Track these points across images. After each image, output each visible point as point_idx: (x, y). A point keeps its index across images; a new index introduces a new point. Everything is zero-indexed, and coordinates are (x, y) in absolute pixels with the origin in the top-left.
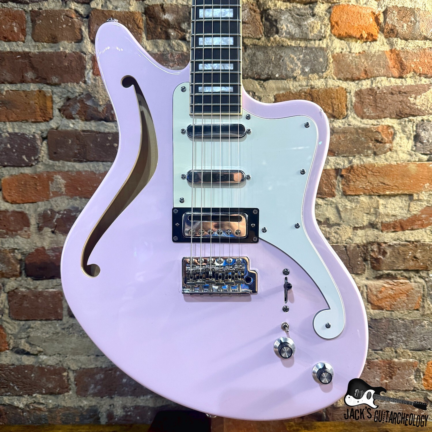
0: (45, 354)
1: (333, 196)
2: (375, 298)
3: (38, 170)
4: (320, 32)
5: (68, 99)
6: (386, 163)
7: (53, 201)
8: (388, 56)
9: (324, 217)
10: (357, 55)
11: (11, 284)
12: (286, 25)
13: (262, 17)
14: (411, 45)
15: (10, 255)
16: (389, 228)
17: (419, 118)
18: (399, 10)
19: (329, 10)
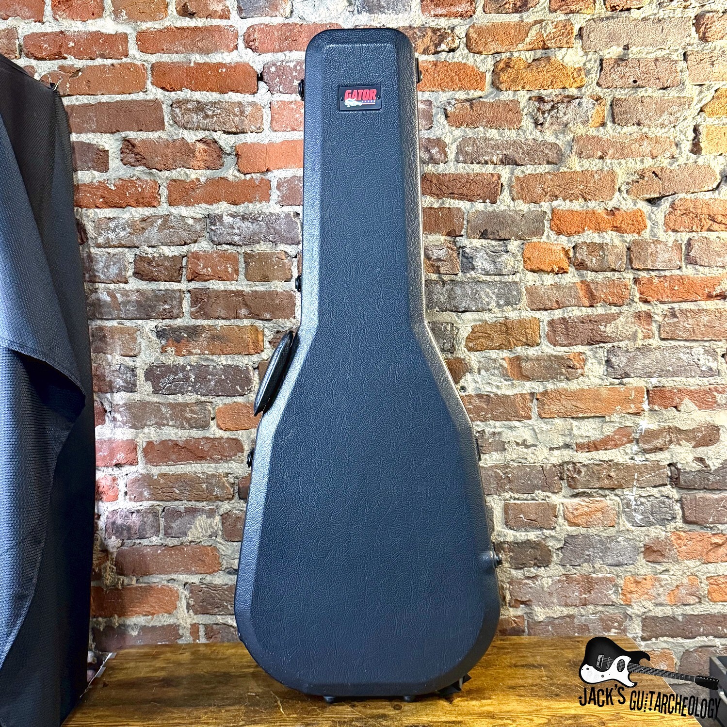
1: (530, 418)
2: (571, 516)
3: (251, 399)
4: (514, 268)
5: (278, 332)
6: (578, 387)
8: (579, 287)
9: (522, 439)
10: (550, 286)
11: (225, 506)
12: (481, 262)
13: (459, 254)
14: (600, 277)
15: (224, 479)
16: (584, 449)
17: (610, 345)
18: (588, 245)
19: (522, 246)
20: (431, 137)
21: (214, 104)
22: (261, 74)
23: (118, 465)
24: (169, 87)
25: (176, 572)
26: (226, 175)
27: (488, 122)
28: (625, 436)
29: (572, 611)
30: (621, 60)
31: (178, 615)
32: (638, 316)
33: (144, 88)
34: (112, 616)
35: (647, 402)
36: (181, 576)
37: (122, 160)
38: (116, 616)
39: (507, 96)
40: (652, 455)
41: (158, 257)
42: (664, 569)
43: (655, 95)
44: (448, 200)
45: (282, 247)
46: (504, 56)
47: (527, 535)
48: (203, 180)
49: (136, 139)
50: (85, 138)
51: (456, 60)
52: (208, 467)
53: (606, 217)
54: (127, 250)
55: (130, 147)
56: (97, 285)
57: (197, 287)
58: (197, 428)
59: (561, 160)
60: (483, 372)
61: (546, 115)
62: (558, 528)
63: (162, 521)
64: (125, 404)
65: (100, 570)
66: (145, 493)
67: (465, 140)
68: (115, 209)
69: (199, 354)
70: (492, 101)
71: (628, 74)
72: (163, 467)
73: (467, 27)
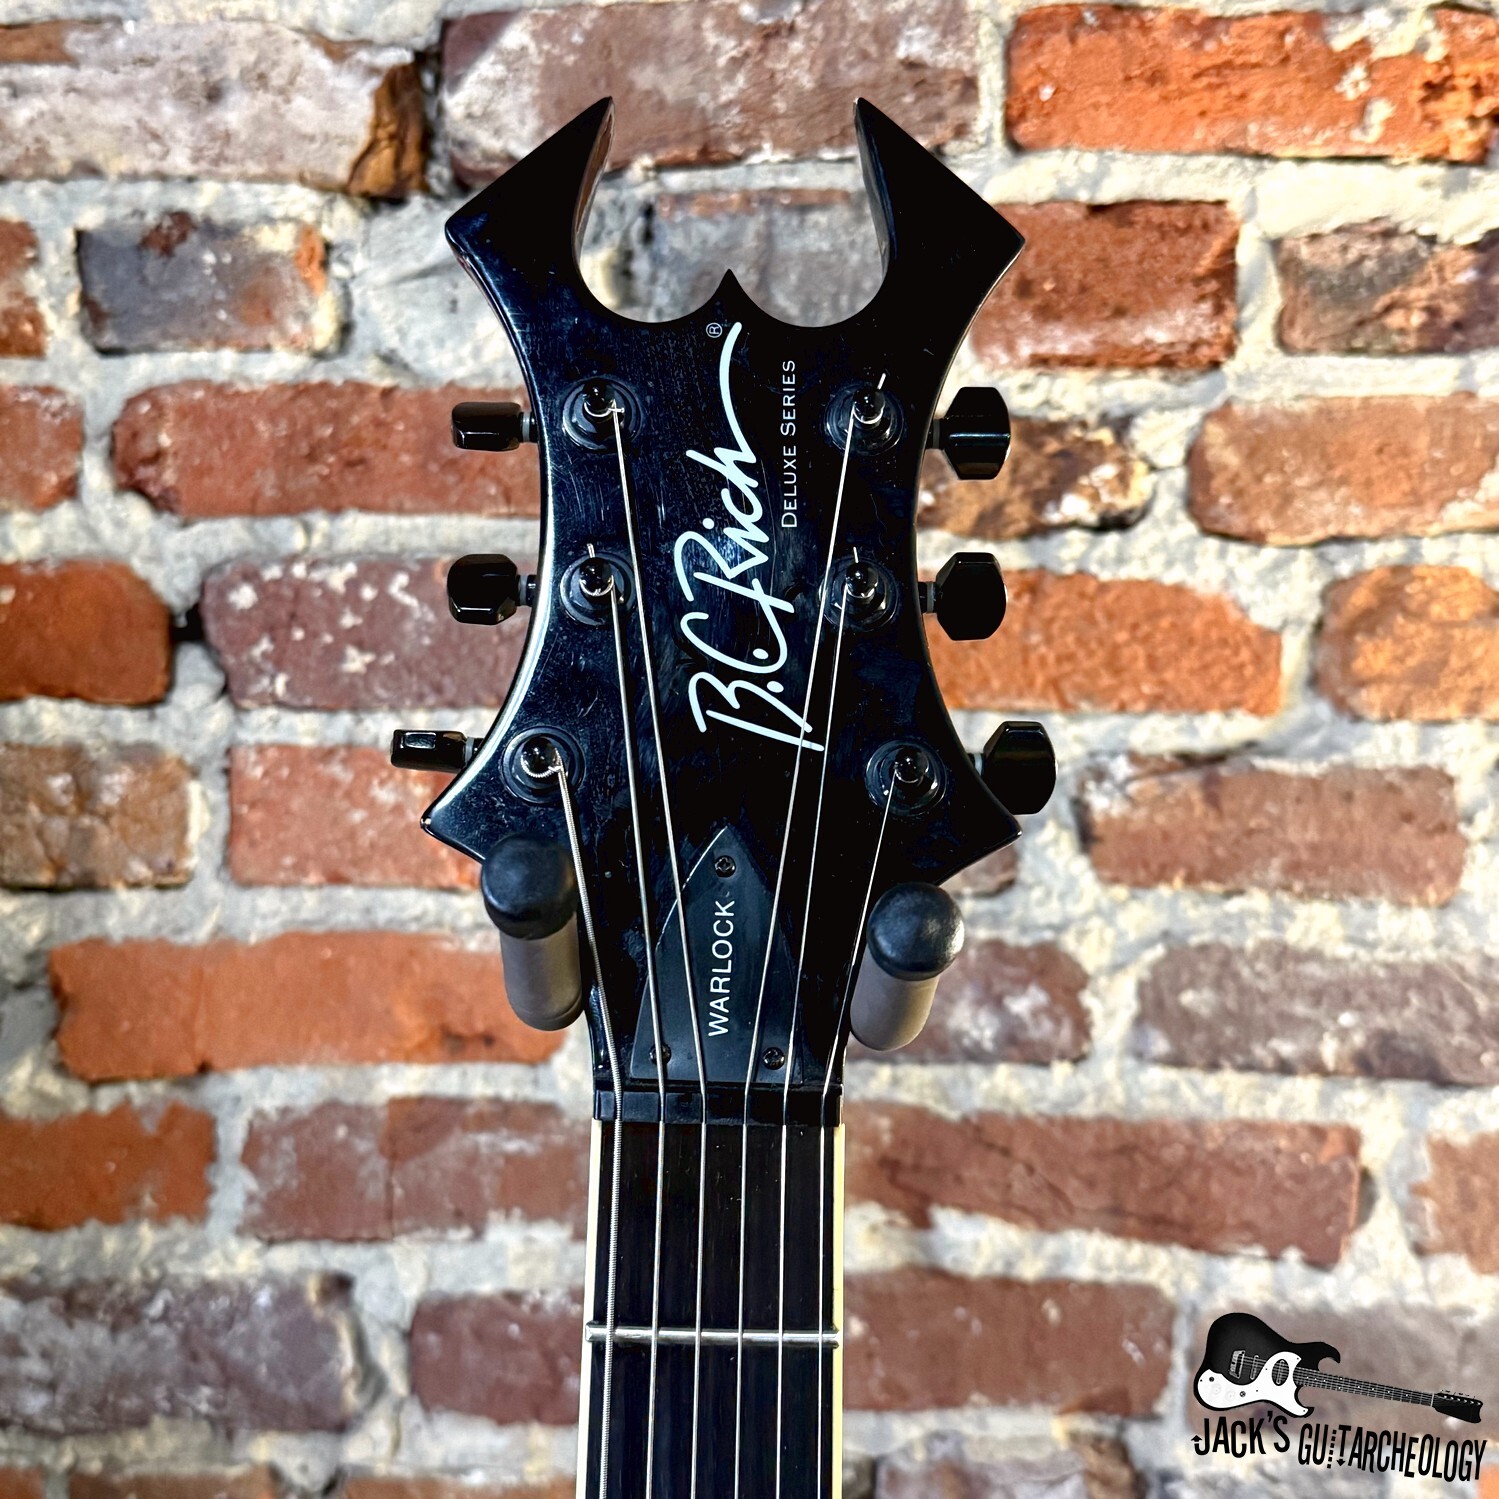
22: (195, 613)
39: (1386, 746)
45: (261, 1449)
46: (1372, 554)
51: (1134, 571)
70: (1313, 769)
73: (1194, 416)
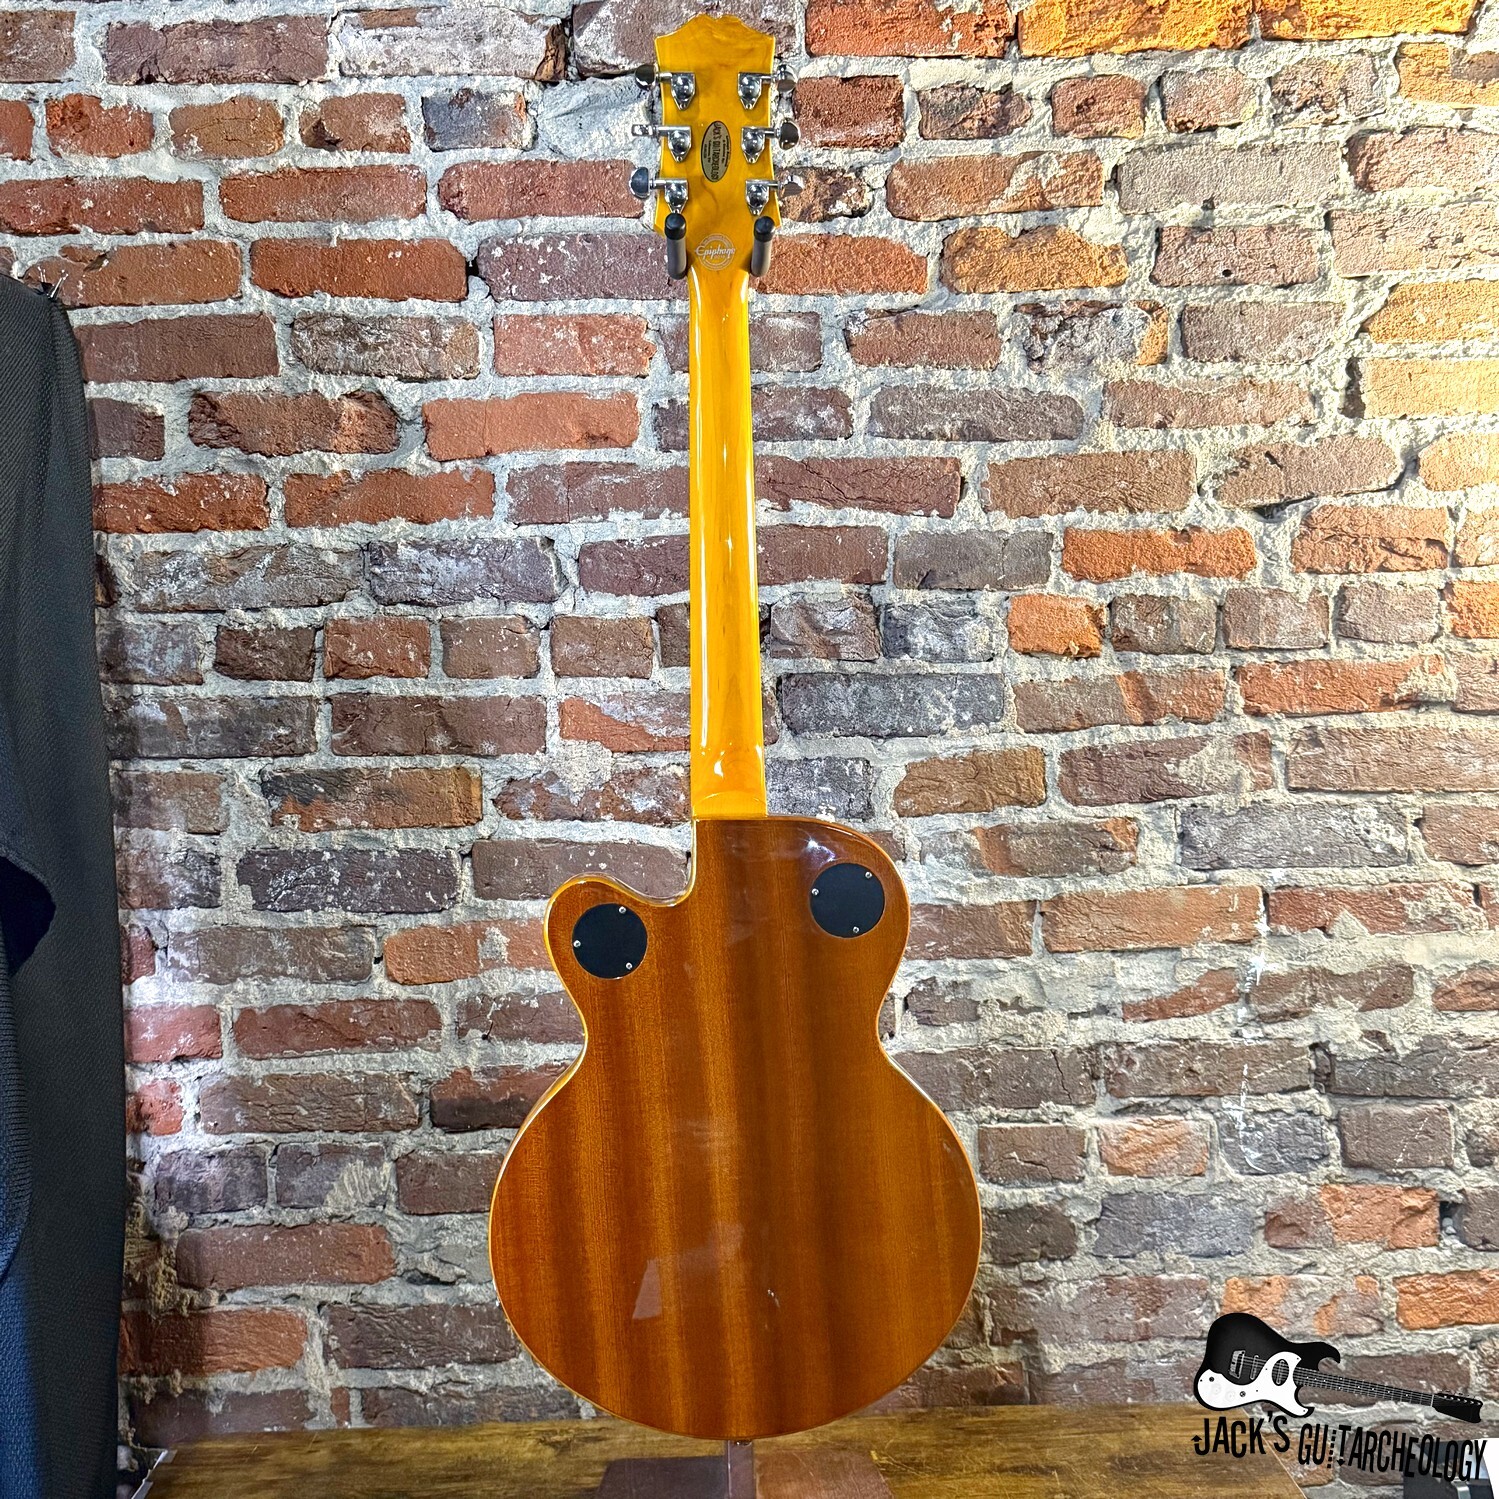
0: (470, 1282)
1: (1027, 952)
2: (1116, 1154)
3: (456, 918)
4: (989, 647)
5: (511, 780)
6: (1125, 889)
7: (484, 978)
8: (1122, 685)
9: (1012, 995)
10: (1063, 684)
11: (404, 1142)
12: (922, 637)
13: (877, 620)
14: (1164, 664)
15: (401, 1086)
16: (1138, 1015)
17: (1187, 802)
18: (1139, 601)
19: (1007, 604)
20: (819, 386)
21: (379, 321)
22: (474, 262)
23: (180, 1059)
24: (286, 290)
25: (301, 1281)
26: (403, 464)
27: (932, 355)
28: (1220, 989)
29: (1119, 1351)
30: (1199, 229)
31: (307, 1370)
32: (1243, 742)
33: (235, 291)
34: (169, 1372)
35: (1264, 919)
36: (312, 1289)
37: (191, 436)
38: (178, 1373)
39: (969, 303)
40: (1278, 1027)
41: (264, 631)
42: (1307, 1262)
43: (1267, 299)
44: (855, 511)
45: (519, 608)
46: (962, 223)
47: (1025, 1194)
48: (356, 473)
49: (219, 393)
50: (113, 391)
51: (866, 233)
52: (368, 1060)
53: (1173, 544)
54: (200, 617)
55: (208, 409)
56: (138, 689)
57: (344, 690)
58: (345, 979)
59: (1079, 430)
60: (930, 859)
61: (1049, 341)
62: (1088, 1180)
63: (272, 1174)
64: (196, 933)
65: (144, 1277)
66: (238, 1115)
67: (887, 393)
68: (177, 534)
69: (350, 828)
70: (939, 313)
71: (1213, 259)
72: (274, 1062)
73: (889, 166)
